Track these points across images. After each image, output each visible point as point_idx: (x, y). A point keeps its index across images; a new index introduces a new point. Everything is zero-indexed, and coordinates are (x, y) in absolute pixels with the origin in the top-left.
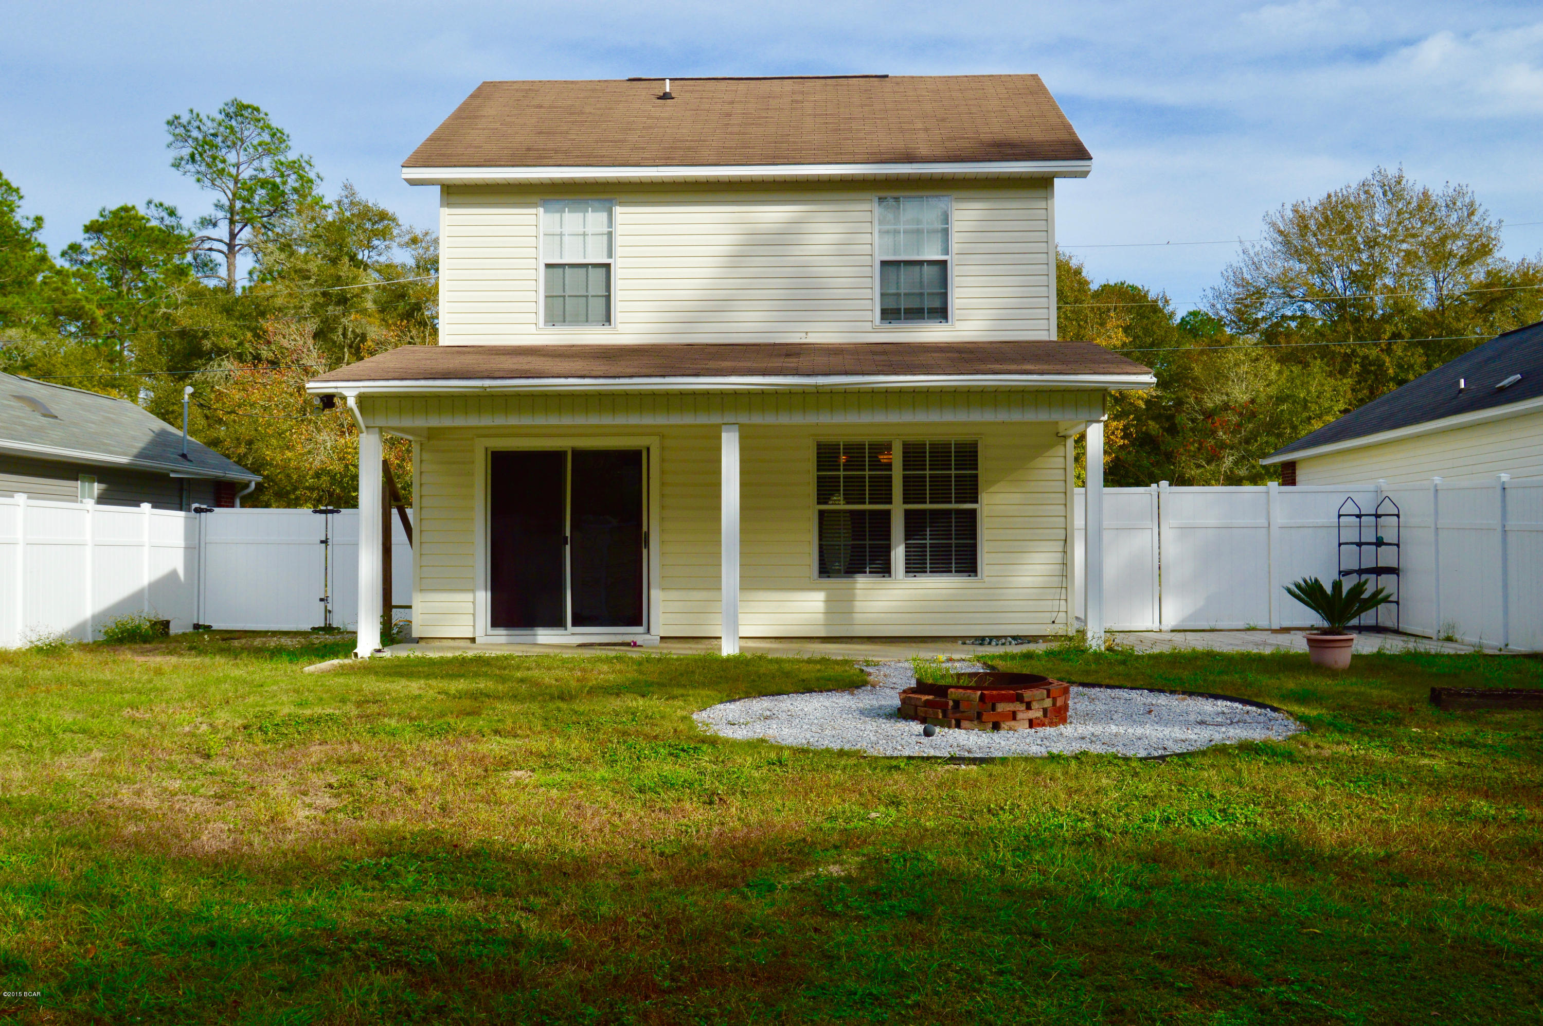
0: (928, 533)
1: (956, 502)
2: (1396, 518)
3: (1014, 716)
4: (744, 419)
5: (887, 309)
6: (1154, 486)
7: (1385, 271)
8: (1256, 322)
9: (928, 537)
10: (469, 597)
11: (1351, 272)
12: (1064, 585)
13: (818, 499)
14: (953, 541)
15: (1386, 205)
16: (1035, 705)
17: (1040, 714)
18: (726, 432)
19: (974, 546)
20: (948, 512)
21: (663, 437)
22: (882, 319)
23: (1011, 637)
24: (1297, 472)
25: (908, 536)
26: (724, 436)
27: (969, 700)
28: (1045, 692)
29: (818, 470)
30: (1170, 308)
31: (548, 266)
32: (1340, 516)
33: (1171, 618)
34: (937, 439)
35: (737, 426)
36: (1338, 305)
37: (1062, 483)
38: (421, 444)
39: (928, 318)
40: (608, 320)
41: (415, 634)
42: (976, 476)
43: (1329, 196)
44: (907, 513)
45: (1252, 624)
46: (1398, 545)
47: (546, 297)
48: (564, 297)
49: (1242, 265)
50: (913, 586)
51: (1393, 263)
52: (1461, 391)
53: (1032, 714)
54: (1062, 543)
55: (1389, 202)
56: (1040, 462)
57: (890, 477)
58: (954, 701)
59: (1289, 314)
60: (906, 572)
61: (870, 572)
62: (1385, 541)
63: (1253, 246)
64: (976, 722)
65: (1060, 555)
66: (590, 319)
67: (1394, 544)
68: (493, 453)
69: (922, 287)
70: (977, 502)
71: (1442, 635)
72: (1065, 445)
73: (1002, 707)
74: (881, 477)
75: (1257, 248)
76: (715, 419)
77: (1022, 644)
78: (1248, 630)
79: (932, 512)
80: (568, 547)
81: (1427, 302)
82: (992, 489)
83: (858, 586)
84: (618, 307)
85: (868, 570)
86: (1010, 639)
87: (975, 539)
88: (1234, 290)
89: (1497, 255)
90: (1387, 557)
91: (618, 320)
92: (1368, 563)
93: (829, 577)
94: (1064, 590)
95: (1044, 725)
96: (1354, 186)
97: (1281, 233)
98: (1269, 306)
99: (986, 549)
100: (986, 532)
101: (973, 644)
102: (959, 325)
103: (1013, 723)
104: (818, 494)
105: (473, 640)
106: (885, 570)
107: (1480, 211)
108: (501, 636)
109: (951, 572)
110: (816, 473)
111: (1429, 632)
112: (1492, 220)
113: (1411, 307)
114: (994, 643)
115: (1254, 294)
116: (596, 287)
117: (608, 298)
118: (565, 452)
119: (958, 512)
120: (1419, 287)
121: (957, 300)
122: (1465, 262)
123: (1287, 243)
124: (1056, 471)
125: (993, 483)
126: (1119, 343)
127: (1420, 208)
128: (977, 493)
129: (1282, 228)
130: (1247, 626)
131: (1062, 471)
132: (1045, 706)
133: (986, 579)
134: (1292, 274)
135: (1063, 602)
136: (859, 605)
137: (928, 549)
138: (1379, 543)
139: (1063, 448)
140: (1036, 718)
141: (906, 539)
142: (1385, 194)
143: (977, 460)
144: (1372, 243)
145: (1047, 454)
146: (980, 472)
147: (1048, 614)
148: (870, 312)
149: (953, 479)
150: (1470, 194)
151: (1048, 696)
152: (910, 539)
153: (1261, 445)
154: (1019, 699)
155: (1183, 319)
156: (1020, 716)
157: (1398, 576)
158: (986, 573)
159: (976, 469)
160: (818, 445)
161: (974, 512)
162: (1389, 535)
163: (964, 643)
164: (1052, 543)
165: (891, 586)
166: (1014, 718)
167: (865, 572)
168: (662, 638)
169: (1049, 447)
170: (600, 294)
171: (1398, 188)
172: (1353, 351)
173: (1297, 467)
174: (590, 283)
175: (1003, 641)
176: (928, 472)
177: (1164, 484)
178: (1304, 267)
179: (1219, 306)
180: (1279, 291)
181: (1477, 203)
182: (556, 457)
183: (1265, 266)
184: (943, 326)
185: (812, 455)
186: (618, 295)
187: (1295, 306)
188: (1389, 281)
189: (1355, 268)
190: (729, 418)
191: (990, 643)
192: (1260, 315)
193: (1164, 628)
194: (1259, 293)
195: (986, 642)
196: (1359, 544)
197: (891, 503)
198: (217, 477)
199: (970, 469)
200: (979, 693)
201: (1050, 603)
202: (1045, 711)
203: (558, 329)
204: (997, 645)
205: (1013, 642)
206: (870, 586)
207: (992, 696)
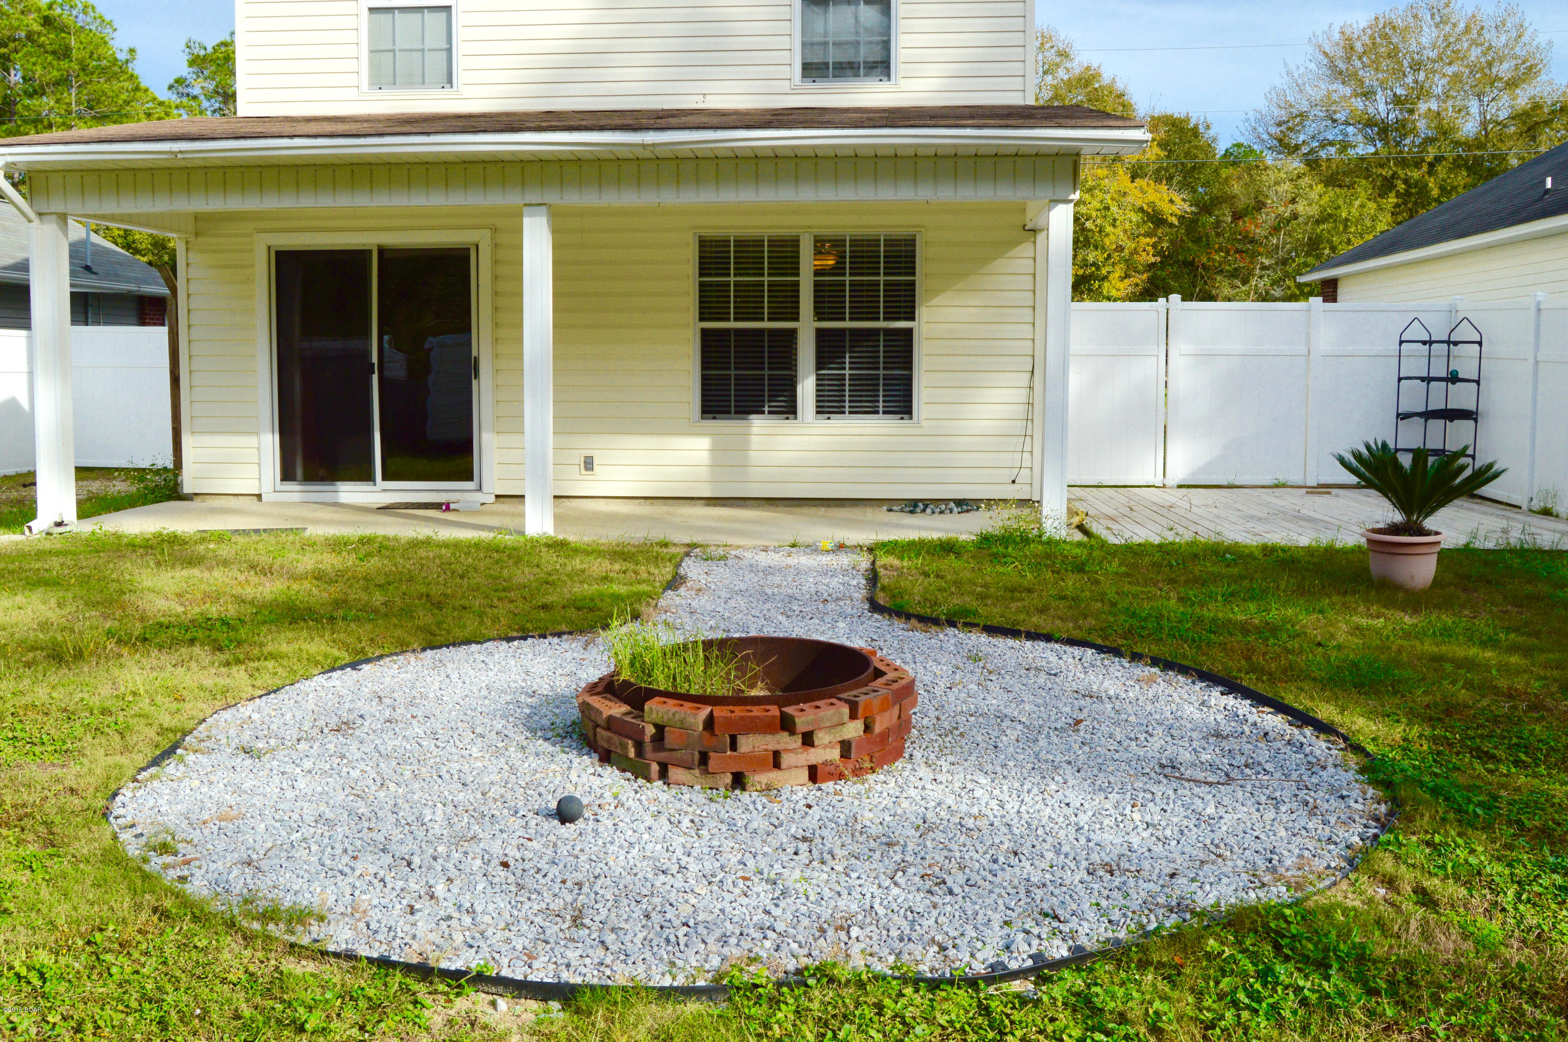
0: (847, 360)
1: (885, 319)
2: (1477, 346)
3: (776, 761)
4: (553, 197)
5: (811, 64)
6: (1162, 300)
7: (1429, 95)
8: (1297, 147)
9: (847, 366)
10: (252, 441)
11: (1395, 95)
12: (1029, 433)
13: (700, 313)
14: (882, 372)
15: (1433, 29)
16: (821, 738)
17: (834, 754)
18: (530, 216)
19: (909, 379)
20: (876, 332)
21: (495, 230)
22: (803, 76)
23: (954, 501)
24: (1339, 291)
25: (820, 364)
26: (527, 222)
27: (683, 726)
28: (846, 710)
29: (701, 275)
30: (1212, 132)
31: (372, 10)
32: (1401, 342)
33: (1179, 470)
34: (859, 232)
35: (544, 208)
36: (1379, 129)
37: (1030, 294)
38: (187, 242)
39: (865, 75)
40: (450, 81)
41: (187, 489)
42: (913, 284)
43: (1377, 18)
44: (820, 333)
45: (1282, 479)
46: (1478, 382)
47: (372, 52)
48: (394, 51)
49: (1285, 87)
50: (824, 431)
51: (1439, 85)
52: (1547, 191)
53: (816, 756)
54: (1029, 375)
55: (1437, 25)
56: (1001, 265)
57: (797, 284)
58: (656, 726)
59: (1331, 137)
60: (818, 412)
61: (770, 413)
62: (1460, 376)
63: (1298, 68)
64: (697, 772)
65: (1024, 392)
66: (427, 80)
67: (1474, 381)
68: (278, 253)
69: (857, 33)
70: (913, 319)
71: (1537, 505)
72: (1035, 242)
73: (749, 744)
74: (785, 284)
75: (1302, 70)
76: (512, 199)
77: (967, 511)
78: (1277, 486)
79: (854, 332)
80: (375, 378)
81: (1469, 128)
82: (936, 301)
83: (754, 430)
84: (460, 63)
85: (766, 409)
86: (952, 505)
87: (911, 369)
88: (1276, 112)
89: (1543, 77)
90: (1461, 397)
91: (461, 82)
92: (1437, 404)
93: (714, 418)
94: (1028, 439)
95: (841, 776)
96: (1401, 8)
97: (1326, 54)
98: (1311, 128)
99: (924, 383)
100: (925, 359)
101: (902, 511)
102: (905, 84)
103: (773, 776)
104: (700, 308)
105: (259, 496)
106: (790, 410)
107: (1530, 31)
108: (295, 492)
109: (877, 412)
110: (697, 279)
111: (1515, 499)
112: (1542, 39)
113: (1454, 130)
114: (929, 511)
115: (1296, 117)
116: (435, 39)
117: (449, 50)
118: (370, 251)
119: (888, 332)
120: (1462, 110)
121: (903, 51)
122: (1512, 84)
123: (1332, 66)
124: (1024, 277)
125: (937, 292)
126: (1153, 158)
127: (1467, 30)
128: (914, 307)
129: (1327, 50)
130: (1276, 482)
131: (1030, 278)
132: (846, 737)
133: (924, 423)
134: (1335, 97)
135: (1027, 456)
136: (755, 456)
137: (847, 382)
138: (1453, 378)
139: (1032, 246)
140: (825, 763)
141: (818, 369)
142: (1433, 15)
143: (914, 262)
144: (1416, 66)
145: (1011, 254)
146: (918, 278)
147: (1007, 471)
148: (788, 67)
149: (882, 288)
150: (1520, 14)
151: (853, 716)
152: (823, 369)
153: (1298, 265)
154: (787, 725)
155: (1227, 150)
156: (786, 760)
157: (1476, 421)
158: (923, 415)
159: (914, 274)
160: (700, 241)
161: (909, 332)
162: (1467, 370)
163: (890, 510)
164: (1013, 375)
165: (797, 431)
166: (777, 765)
167: (763, 413)
168: (497, 496)
169: (1016, 243)
170: (438, 47)
171: (1446, 11)
172: (1395, 173)
173: (1340, 284)
174: (426, 33)
175: (943, 507)
176: (848, 278)
177: (1175, 298)
178: (1348, 91)
179: (1261, 130)
180: (1321, 114)
181: (1526, 24)
182: (358, 258)
183: (1308, 88)
184: (884, 86)
185: (690, 256)
186: (460, 48)
187: (1336, 130)
188: (1434, 106)
189: (1399, 91)
190: (533, 197)
191: (924, 511)
192: (1302, 138)
193: (1169, 482)
194: (1303, 115)
195: (918, 510)
196: (1428, 380)
197: (797, 319)
198: (130, 291)
199: (906, 274)
200: (706, 711)
201: (1010, 455)
202: (846, 747)
203: (386, 93)
204: (933, 512)
205: (956, 510)
206: (767, 431)
207: (729, 722)
